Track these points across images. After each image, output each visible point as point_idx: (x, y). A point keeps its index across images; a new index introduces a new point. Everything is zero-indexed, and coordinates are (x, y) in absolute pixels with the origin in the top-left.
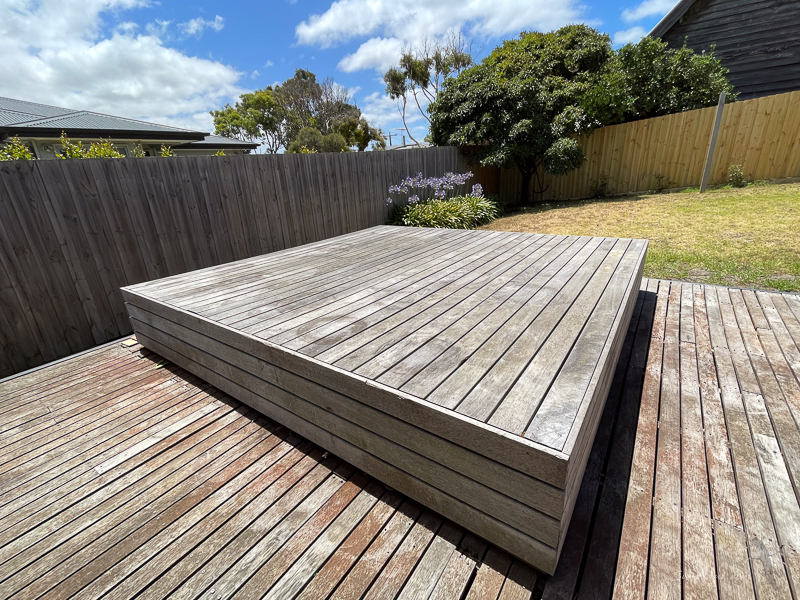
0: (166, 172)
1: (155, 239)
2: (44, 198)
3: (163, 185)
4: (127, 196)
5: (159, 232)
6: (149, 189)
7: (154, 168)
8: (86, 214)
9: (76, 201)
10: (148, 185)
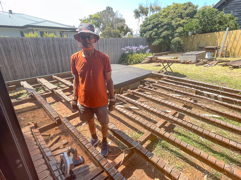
0: (65, 41)
1: (61, 56)
2: (41, 45)
3: (64, 44)
4: (56, 46)
5: (62, 55)
6: (61, 44)
7: (62, 40)
8: (48, 49)
9: (46, 46)
10: (61, 43)
